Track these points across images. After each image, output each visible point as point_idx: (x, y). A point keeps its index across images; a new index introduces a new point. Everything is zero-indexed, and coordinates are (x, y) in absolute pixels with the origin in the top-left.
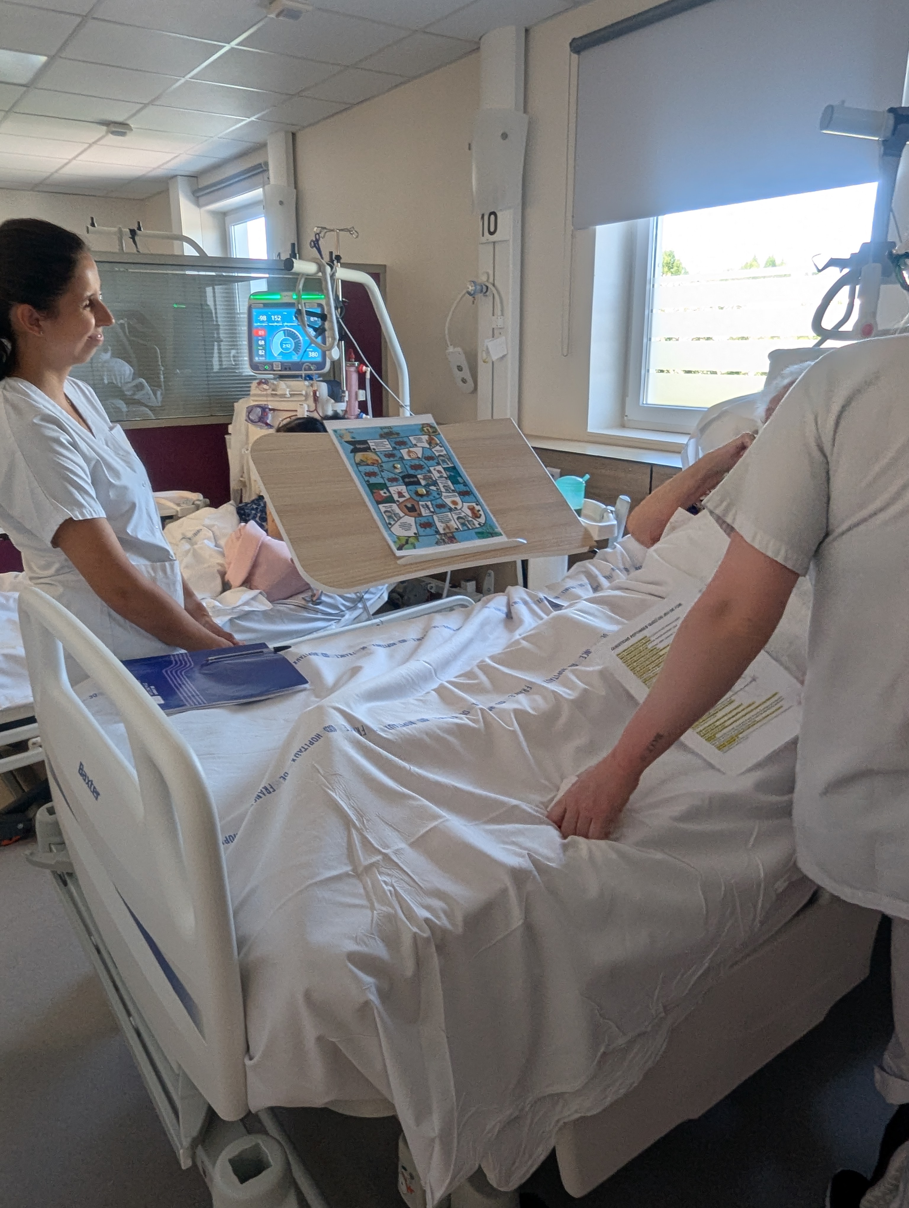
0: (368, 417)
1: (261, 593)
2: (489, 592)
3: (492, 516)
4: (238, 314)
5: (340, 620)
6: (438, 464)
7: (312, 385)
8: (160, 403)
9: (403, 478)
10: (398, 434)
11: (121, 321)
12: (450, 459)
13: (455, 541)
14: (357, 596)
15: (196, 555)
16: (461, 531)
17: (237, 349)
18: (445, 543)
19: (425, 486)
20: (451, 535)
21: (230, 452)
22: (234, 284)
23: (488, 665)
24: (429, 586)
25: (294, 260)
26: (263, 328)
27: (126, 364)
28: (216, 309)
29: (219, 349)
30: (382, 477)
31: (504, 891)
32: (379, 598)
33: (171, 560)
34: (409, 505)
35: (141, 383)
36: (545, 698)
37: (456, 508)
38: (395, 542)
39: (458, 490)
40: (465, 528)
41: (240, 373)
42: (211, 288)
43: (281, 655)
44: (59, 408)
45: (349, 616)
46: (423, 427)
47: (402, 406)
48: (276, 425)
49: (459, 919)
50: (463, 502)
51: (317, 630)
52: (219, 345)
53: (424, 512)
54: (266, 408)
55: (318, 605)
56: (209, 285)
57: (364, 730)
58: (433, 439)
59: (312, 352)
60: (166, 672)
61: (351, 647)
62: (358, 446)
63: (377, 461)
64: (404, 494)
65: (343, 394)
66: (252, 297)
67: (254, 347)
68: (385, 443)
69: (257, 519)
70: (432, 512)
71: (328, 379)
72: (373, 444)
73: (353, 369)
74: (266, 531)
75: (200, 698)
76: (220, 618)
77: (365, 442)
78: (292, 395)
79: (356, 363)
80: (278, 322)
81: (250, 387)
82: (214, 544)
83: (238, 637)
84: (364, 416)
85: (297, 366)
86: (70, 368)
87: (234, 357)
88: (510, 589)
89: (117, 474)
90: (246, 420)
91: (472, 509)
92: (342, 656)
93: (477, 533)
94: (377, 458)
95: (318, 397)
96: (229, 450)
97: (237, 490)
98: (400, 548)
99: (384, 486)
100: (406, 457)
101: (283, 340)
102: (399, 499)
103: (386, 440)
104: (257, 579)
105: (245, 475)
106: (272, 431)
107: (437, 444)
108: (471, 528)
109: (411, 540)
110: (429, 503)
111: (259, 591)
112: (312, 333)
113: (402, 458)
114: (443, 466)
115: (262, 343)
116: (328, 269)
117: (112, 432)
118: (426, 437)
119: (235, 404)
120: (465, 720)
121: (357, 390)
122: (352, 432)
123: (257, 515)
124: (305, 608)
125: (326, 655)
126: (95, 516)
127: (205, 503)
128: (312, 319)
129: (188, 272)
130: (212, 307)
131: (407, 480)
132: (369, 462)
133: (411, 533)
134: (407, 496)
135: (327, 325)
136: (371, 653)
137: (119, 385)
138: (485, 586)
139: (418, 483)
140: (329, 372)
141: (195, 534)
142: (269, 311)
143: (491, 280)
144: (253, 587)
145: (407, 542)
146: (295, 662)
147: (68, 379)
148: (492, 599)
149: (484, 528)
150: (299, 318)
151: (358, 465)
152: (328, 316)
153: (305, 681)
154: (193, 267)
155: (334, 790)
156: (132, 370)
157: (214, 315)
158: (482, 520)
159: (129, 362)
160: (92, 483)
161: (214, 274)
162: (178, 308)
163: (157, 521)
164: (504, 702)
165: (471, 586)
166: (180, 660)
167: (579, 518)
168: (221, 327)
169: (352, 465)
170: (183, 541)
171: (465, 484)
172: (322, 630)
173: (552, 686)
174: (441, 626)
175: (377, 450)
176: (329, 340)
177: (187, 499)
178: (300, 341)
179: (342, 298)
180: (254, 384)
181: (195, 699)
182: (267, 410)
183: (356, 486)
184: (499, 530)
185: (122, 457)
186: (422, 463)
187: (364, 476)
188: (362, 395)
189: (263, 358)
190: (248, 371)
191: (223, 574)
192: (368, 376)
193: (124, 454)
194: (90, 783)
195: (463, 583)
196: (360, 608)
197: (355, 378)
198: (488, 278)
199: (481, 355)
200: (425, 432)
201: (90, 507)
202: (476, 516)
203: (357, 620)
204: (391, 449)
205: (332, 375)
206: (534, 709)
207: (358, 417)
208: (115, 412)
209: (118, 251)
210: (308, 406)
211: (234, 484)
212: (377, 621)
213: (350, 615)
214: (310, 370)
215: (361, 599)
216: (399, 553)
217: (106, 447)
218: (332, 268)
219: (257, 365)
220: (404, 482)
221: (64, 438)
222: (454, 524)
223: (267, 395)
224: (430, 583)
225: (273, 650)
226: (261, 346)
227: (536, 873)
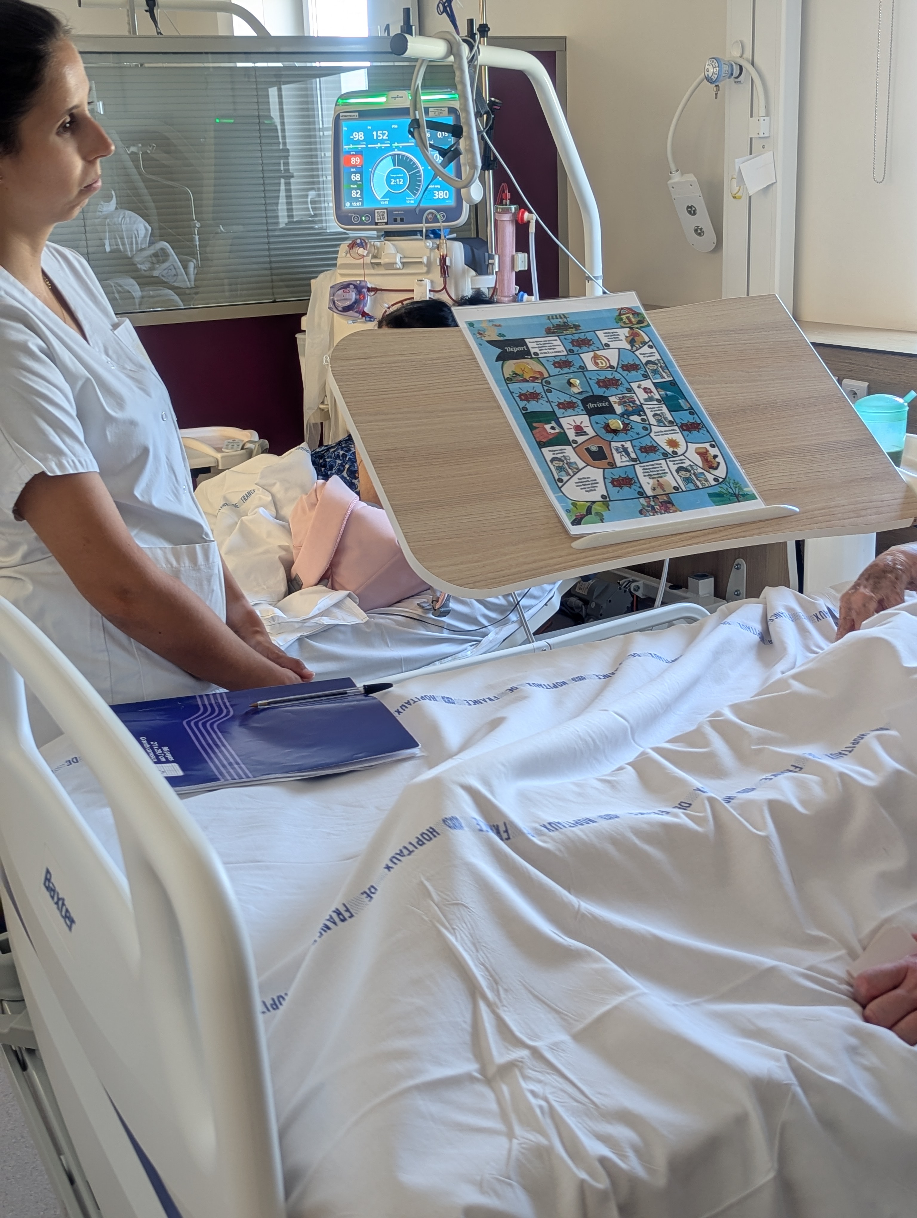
0: (533, 298)
1: (349, 596)
2: (737, 596)
3: (738, 465)
4: (320, 130)
5: (480, 641)
6: (646, 377)
7: (438, 248)
8: (193, 283)
9: (584, 402)
10: (577, 327)
11: (133, 149)
12: (665, 367)
13: (673, 509)
14: (508, 601)
15: (245, 532)
16: (683, 491)
17: (319, 189)
18: (654, 512)
19: (622, 415)
20: (665, 498)
21: (303, 361)
22: (314, 80)
23: (728, 722)
24: (633, 585)
25: (408, 36)
26: (359, 153)
27: (141, 219)
28: (283, 124)
29: (288, 190)
30: (548, 401)
31: (741, 1120)
32: (546, 605)
33: (206, 541)
34: (594, 448)
35: (162, 249)
36: (824, 783)
37: (675, 453)
38: (568, 511)
39: (678, 421)
40: (691, 486)
41: (321, 229)
42: (275, 89)
43: (375, 698)
44: (31, 295)
45: (495, 635)
46: (620, 314)
47: (589, 279)
48: (379, 315)
49: (661, 1162)
50: (687, 442)
51: (442, 657)
52: (288, 184)
53: (620, 460)
54: (363, 287)
55: (445, 616)
56: (272, 84)
57: (506, 831)
58: (638, 335)
59: (438, 189)
60: (189, 723)
61: (491, 687)
62: (509, 349)
63: (541, 373)
64: (585, 429)
65: (491, 261)
66: (340, 101)
67: (344, 186)
68: (555, 343)
69: (345, 474)
70: (633, 460)
71: (466, 235)
72: (534, 345)
73: (507, 217)
74: (358, 493)
75: (241, 768)
76: (282, 636)
77: (521, 342)
78: (404, 264)
79: (513, 208)
80: (382, 141)
81: (337, 252)
82: (274, 514)
83: (312, 668)
84: (526, 296)
85: (415, 214)
86: (51, 229)
87: (313, 202)
88: (768, 591)
89: (119, 401)
90: (329, 308)
91: (703, 454)
92: (476, 702)
93: (711, 495)
94: (540, 368)
95: (447, 266)
96: (302, 360)
97: (315, 424)
98: (577, 522)
99: (550, 417)
100: (590, 366)
101: (391, 172)
102: (577, 438)
103: (556, 338)
104: (343, 573)
105: (328, 400)
106: (372, 325)
107: (645, 343)
108: (701, 486)
109: (596, 508)
110: (628, 445)
111: (346, 592)
112: (438, 158)
113: (583, 368)
114: (654, 381)
115: (356, 177)
116: (465, 48)
117: (115, 332)
118: (626, 331)
119: (313, 281)
120: (681, 818)
121: (514, 253)
122: (500, 326)
123: (344, 466)
124: (420, 621)
125: (449, 700)
126: (81, 470)
127: (261, 446)
128: (440, 134)
129: (239, 65)
130: (277, 121)
131: (590, 405)
132: (527, 376)
133: (596, 496)
134: (591, 432)
135: (462, 144)
136: (525, 698)
137: (129, 254)
138: (731, 587)
139: (610, 410)
140: (468, 223)
141: (245, 498)
142: (369, 124)
143: (748, 54)
144: (337, 586)
145: (589, 511)
146: (399, 712)
147: (47, 246)
148: (738, 608)
149: (723, 485)
150: (416, 134)
151: (509, 380)
152: (465, 129)
153: (411, 743)
154: (247, 55)
155: (453, 931)
156: (150, 228)
157: (280, 134)
158: (721, 472)
159: (145, 217)
160: (77, 416)
161: (280, 65)
162: (220, 123)
163: (185, 477)
164: (753, 789)
165: (706, 586)
166: (211, 705)
167: (896, 468)
168: (291, 154)
169: (497, 381)
170: (225, 510)
171: (692, 411)
172: (450, 658)
173: (839, 765)
174: (645, 655)
175: (540, 355)
176: (465, 171)
177: (233, 441)
178: (419, 172)
179: (490, 96)
180: (344, 246)
181: (233, 768)
182: (365, 290)
183: (505, 417)
184: (751, 488)
185: (131, 374)
186: (617, 376)
187: (518, 399)
188: (521, 262)
189: (359, 204)
190: (334, 226)
191: (288, 565)
192: (532, 229)
193: (134, 368)
194: (60, 903)
195: (691, 581)
196: (513, 622)
197: (509, 232)
198: (743, 52)
199: (730, 187)
200: (625, 323)
201: (74, 455)
202: (710, 464)
203: (508, 641)
204: (565, 353)
205: (473, 227)
206: (803, 803)
207: (516, 299)
208: (121, 299)
209: (127, 34)
210: (432, 282)
211: (310, 415)
212: (542, 643)
213: (497, 634)
214: (436, 220)
215: (515, 607)
216: (575, 530)
217: (104, 357)
218: (471, 47)
219: (347, 216)
220: (586, 408)
221: (34, 343)
222: (671, 480)
223: (364, 266)
224: (634, 581)
225: (362, 689)
226: (355, 182)
227: (799, 1090)
